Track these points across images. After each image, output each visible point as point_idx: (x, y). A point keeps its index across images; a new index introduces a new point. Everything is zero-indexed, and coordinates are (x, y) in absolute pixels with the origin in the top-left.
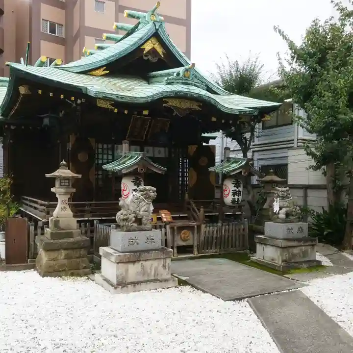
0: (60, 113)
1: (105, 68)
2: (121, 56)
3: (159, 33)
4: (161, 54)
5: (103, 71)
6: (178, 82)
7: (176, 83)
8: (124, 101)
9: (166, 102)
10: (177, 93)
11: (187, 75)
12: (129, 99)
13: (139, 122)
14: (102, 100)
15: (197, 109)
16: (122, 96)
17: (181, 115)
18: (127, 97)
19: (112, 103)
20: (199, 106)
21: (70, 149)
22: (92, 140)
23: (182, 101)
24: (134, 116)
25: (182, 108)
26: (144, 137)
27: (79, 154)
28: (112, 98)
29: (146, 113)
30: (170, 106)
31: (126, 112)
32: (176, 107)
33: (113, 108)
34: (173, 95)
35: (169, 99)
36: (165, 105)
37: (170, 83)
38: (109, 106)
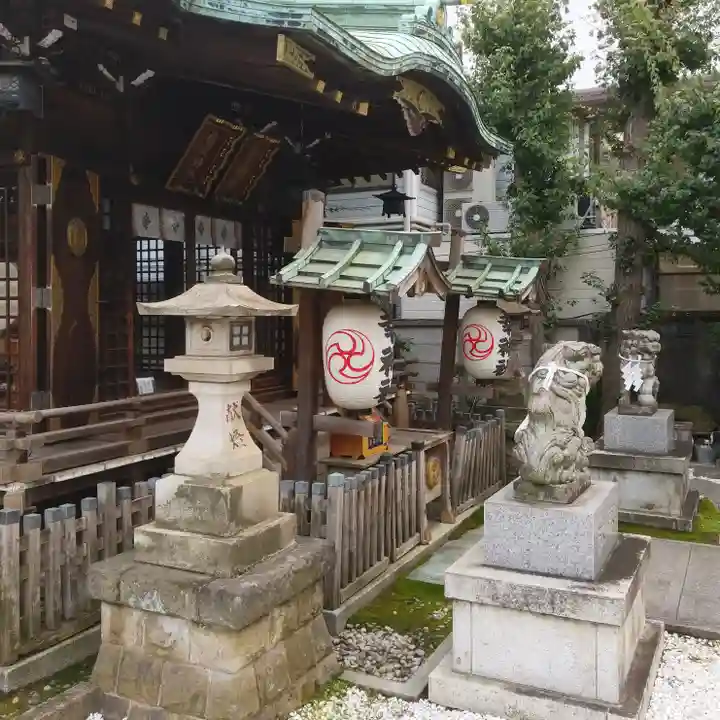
6: (430, 35)
7: (426, 36)
8: (355, 58)
9: (399, 88)
10: (435, 65)
11: (440, 21)
12: (363, 56)
13: (211, 139)
14: (294, 44)
15: (435, 122)
16: (354, 43)
17: (414, 130)
18: (362, 49)
19: (311, 61)
20: (440, 112)
21: (49, 206)
22: (94, 180)
23: (423, 91)
24: (211, 116)
25: (418, 108)
26: (208, 187)
27: (70, 228)
28: (334, 40)
29: (363, 109)
30: (404, 100)
31: (339, 96)
32: (411, 107)
33: (311, 75)
34: (428, 70)
35: (404, 79)
36: (396, 96)
37: (418, 33)
38: (305, 67)
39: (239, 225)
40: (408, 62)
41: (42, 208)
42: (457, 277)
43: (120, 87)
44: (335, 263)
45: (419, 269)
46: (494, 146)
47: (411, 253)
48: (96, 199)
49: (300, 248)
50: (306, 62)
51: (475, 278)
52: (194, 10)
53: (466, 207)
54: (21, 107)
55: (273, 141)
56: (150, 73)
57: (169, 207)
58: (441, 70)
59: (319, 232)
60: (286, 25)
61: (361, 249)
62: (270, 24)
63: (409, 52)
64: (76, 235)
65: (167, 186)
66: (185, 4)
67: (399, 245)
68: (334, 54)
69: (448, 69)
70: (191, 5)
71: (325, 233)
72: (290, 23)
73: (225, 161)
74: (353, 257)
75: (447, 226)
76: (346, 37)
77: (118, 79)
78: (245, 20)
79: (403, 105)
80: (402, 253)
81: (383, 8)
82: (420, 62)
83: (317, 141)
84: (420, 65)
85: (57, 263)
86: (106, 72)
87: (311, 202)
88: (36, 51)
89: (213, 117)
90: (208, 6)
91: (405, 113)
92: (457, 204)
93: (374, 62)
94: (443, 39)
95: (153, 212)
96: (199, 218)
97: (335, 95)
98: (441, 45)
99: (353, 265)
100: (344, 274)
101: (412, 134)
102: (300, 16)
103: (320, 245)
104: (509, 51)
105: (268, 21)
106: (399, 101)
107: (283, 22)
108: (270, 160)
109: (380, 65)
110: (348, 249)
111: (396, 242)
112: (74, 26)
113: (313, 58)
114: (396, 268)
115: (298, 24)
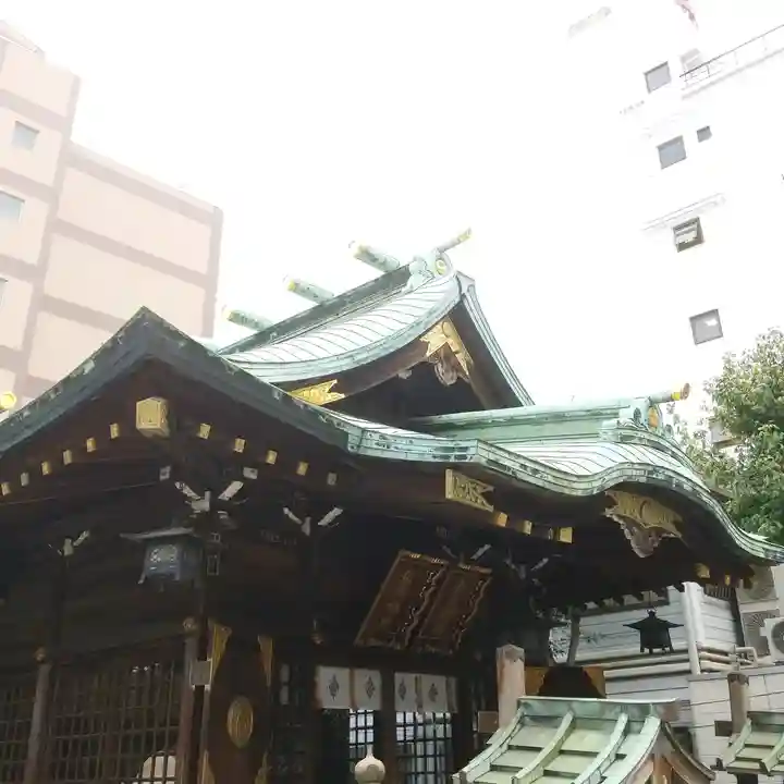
0: (68, 541)
1: (335, 382)
2: (387, 353)
3: (466, 304)
4: (464, 365)
5: (330, 391)
6: (640, 439)
7: (636, 441)
8: (540, 483)
9: (611, 503)
10: (650, 472)
11: (653, 422)
12: (550, 479)
13: (406, 578)
14: (464, 477)
15: (672, 535)
16: (537, 467)
17: (642, 551)
18: (548, 471)
19: (489, 492)
20: (676, 523)
21: (208, 687)
22: (266, 646)
23: (645, 502)
24: (403, 553)
25: (643, 525)
26: (408, 635)
27: (230, 714)
28: (509, 469)
29: (566, 536)
30: (620, 516)
31: (528, 528)
32: (631, 523)
33: (490, 508)
34: (643, 480)
35: (618, 492)
36: (608, 513)
37: (624, 440)
38: (481, 500)
39: (453, 681)
40: (614, 475)
41: (200, 689)
42: (747, 746)
43: (307, 529)
44: (539, 750)
45: (652, 757)
46: (762, 556)
47: (639, 732)
48: (268, 668)
49: (497, 727)
50: (483, 494)
51: (771, 747)
52: (361, 452)
53: (770, 624)
54: (177, 578)
55: (484, 571)
56: (337, 511)
57: (361, 666)
58: (661, 477)
59: (519, 704)
60: (452, 460)
61: (573, 727)
62: (437, 460)
63: (613, 464)
64: (238, 722)
65: (358, 641)
66: (352, 447)
67: (623, 719)
68: (514, 482)
69: (672, 474)
70: (359, 446)
71: (526, 705)
72: (456, 457)
73: (425, 603)
74: (562, 741)
75: (750, 651)
76: (522, 461)
77: (304, 522)
78: (411, 458)
79: (621, 522)
80: (626, 732)
81: (584, 413)
82: (629, 473)
83: (545, 560)
84: (630, 477)
85: (211, 761)
86: (291, 515)
87: (507, 662)
88: (216, 504)
89: (408, 553)
90: (376, 446)
91: (626, 531)
92: (759, 618)
93: (566, 483)
94: (661, 441)
95: (342, 674)
96: (398, 677)
97: (523, 526)
98: (658, 447)
99: (562, 752)
100: (549, 768)
101: (642, 556)
102: (466, 449)
103: (521, 722)
104: (773, 429)
105: (435, 457)
106: (616, 519)
107: (448, 457)
108: (482, 595)
109: (575, 485)
110: (557, 727)
111: (617, 715)
112: (253, 476)
113: (491, 488)
114: (620, 757)
115: (465, 457)
